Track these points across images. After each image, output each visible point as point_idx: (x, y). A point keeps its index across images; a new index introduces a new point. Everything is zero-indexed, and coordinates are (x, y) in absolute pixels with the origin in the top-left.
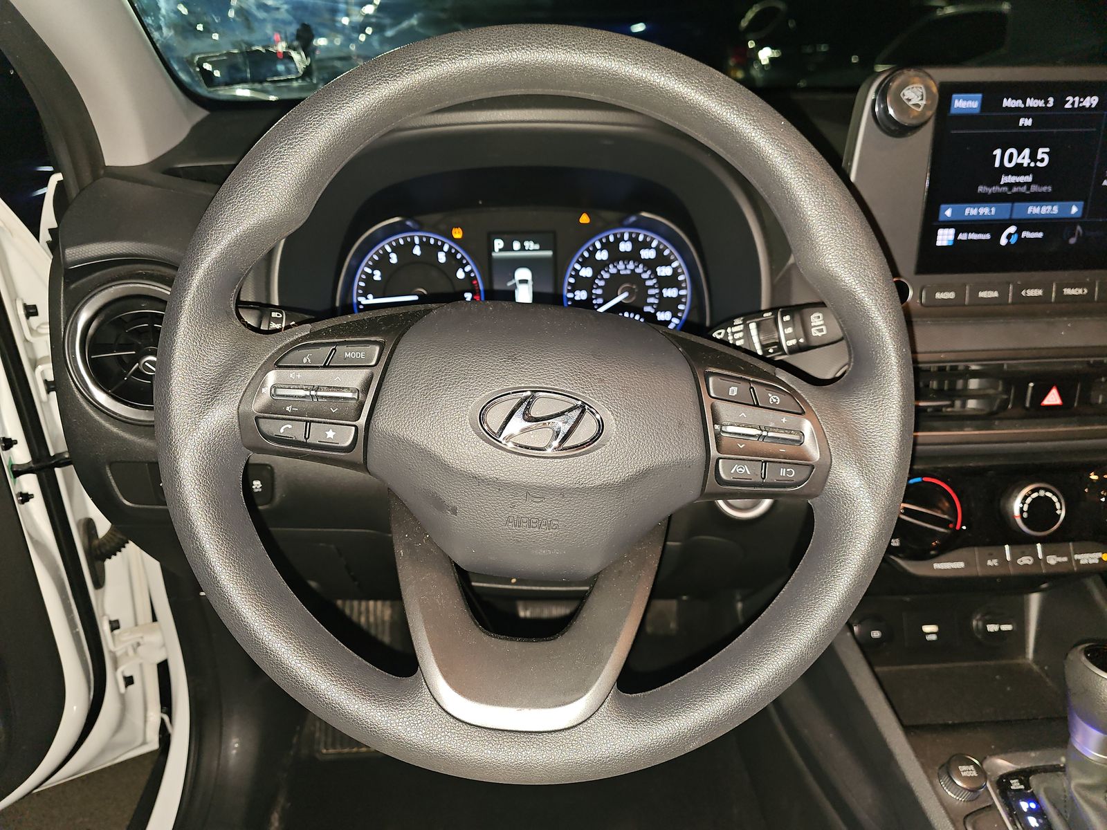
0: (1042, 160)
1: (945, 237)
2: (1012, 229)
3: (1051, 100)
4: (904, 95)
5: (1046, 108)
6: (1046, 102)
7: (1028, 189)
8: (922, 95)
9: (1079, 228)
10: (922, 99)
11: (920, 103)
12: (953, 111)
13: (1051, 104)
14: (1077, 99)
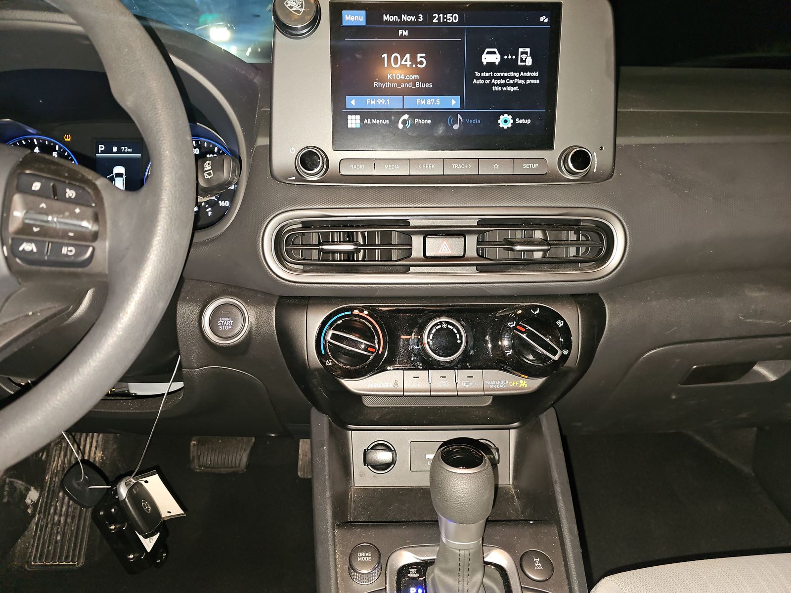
0: (421, 63)
1: (354, 121)
2: (406, 117)
3: (421, 16)
4: (287, 3)
5: (417, 23)
6: (417, 18)
7: (414, 85)
8: (302, 4)
9: (459, 116)
10: (302, 7)
11: (300, 9)
12: (344, 23)
13: (421, 19)
14: (441, 15)
